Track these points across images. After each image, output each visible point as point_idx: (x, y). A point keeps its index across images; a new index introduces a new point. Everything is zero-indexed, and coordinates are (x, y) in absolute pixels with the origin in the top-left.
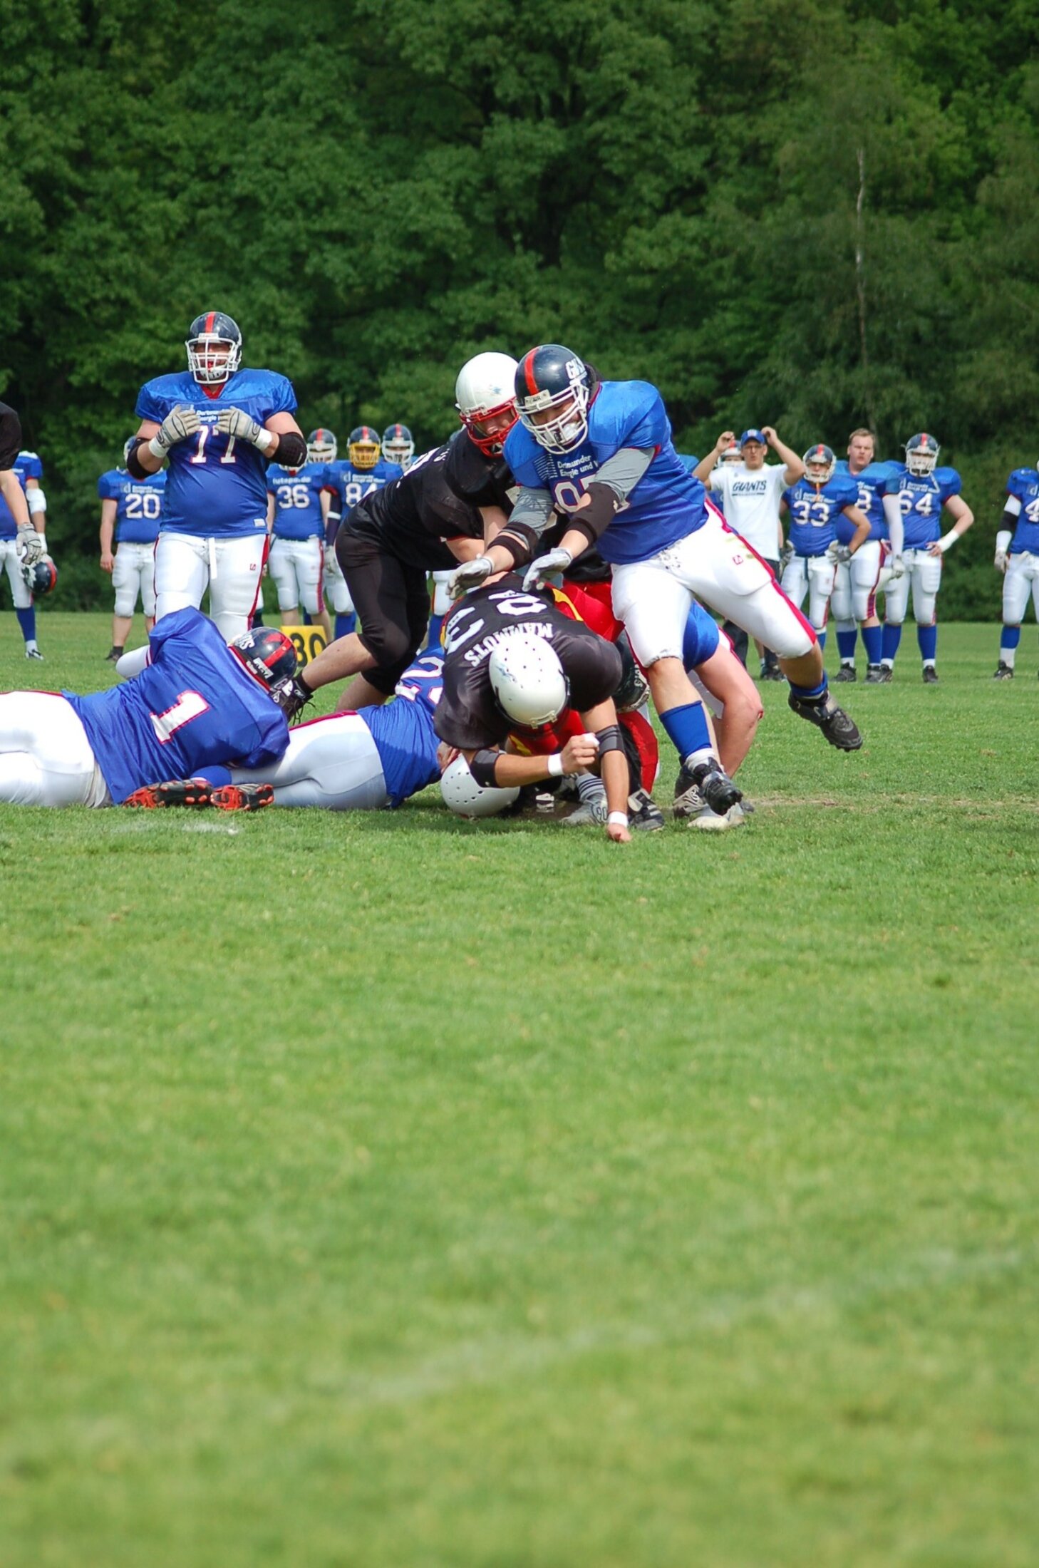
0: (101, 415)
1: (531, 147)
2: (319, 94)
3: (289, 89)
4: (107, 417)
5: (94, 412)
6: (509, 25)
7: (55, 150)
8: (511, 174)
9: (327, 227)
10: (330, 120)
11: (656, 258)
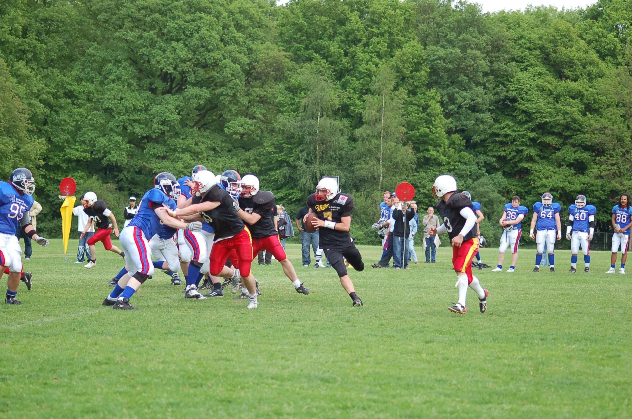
0: (58, 174)
1: (200, 96)
2: (126, 78)
3: (117, 76)
4: (60, 175)
5: (55, 174)
6: (192, 59)
7: (49, 93)
8: (194, 102)
9: (135, 118)
10: (129, 85)
11: (241, 130)
